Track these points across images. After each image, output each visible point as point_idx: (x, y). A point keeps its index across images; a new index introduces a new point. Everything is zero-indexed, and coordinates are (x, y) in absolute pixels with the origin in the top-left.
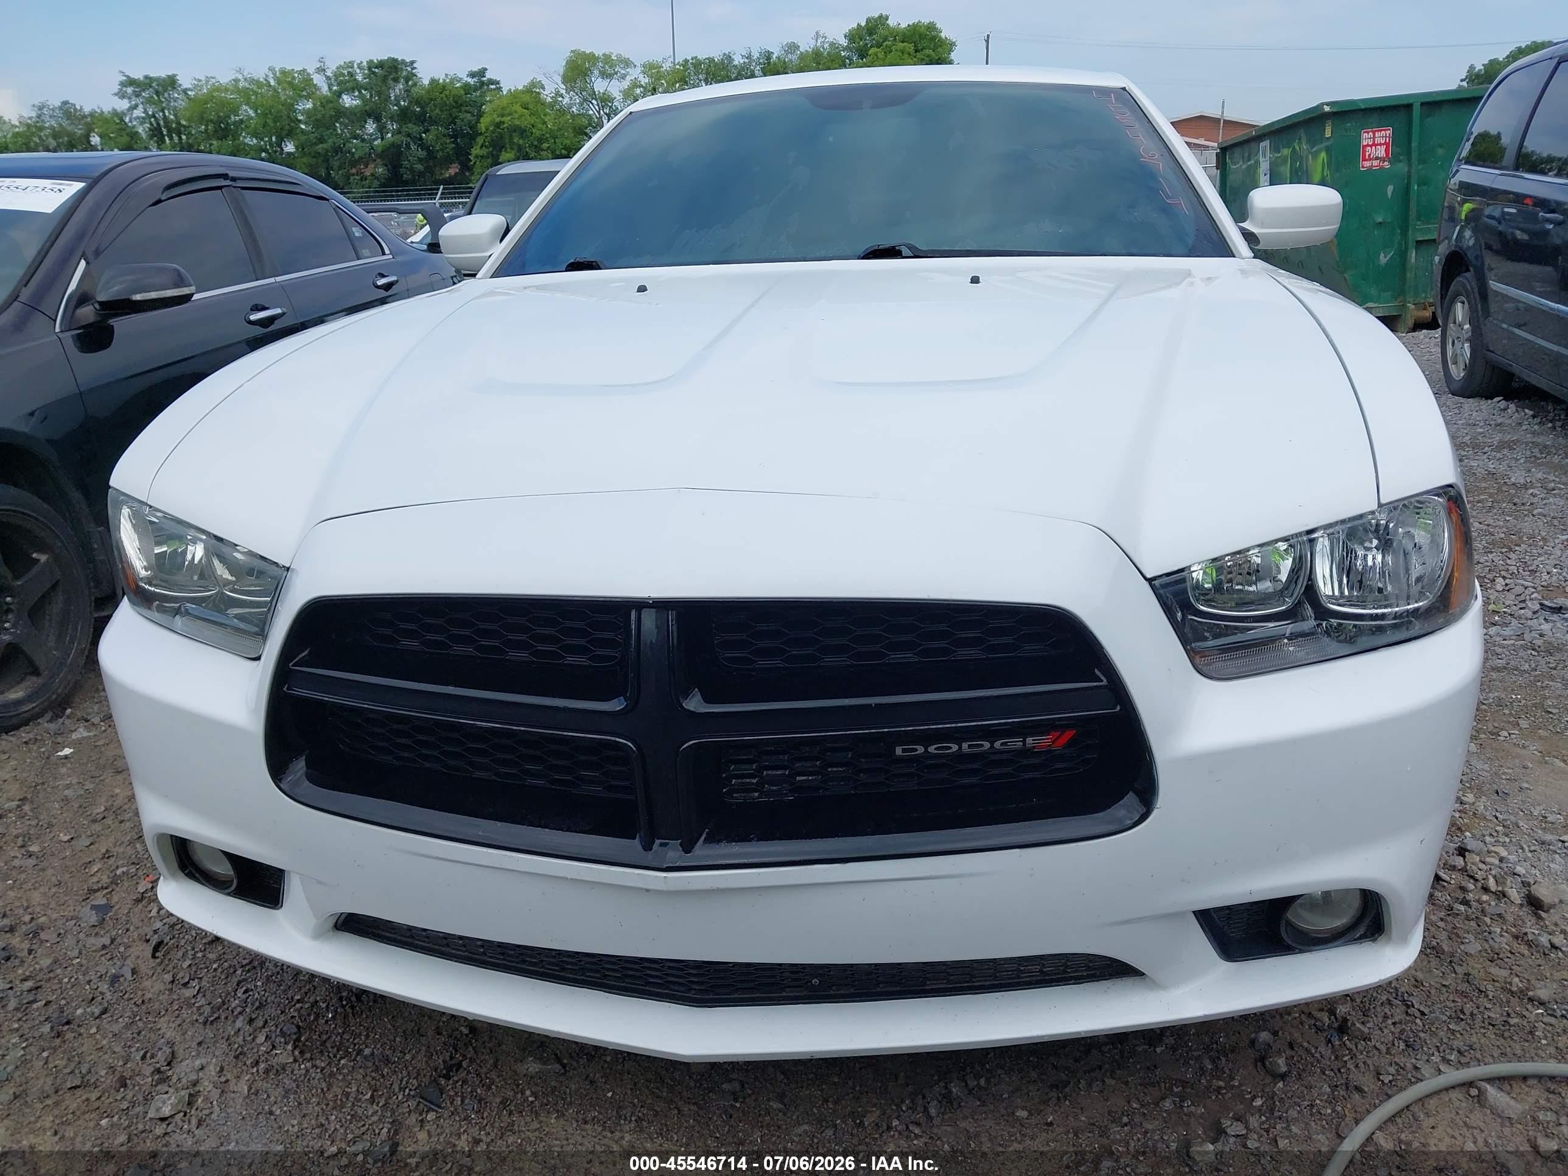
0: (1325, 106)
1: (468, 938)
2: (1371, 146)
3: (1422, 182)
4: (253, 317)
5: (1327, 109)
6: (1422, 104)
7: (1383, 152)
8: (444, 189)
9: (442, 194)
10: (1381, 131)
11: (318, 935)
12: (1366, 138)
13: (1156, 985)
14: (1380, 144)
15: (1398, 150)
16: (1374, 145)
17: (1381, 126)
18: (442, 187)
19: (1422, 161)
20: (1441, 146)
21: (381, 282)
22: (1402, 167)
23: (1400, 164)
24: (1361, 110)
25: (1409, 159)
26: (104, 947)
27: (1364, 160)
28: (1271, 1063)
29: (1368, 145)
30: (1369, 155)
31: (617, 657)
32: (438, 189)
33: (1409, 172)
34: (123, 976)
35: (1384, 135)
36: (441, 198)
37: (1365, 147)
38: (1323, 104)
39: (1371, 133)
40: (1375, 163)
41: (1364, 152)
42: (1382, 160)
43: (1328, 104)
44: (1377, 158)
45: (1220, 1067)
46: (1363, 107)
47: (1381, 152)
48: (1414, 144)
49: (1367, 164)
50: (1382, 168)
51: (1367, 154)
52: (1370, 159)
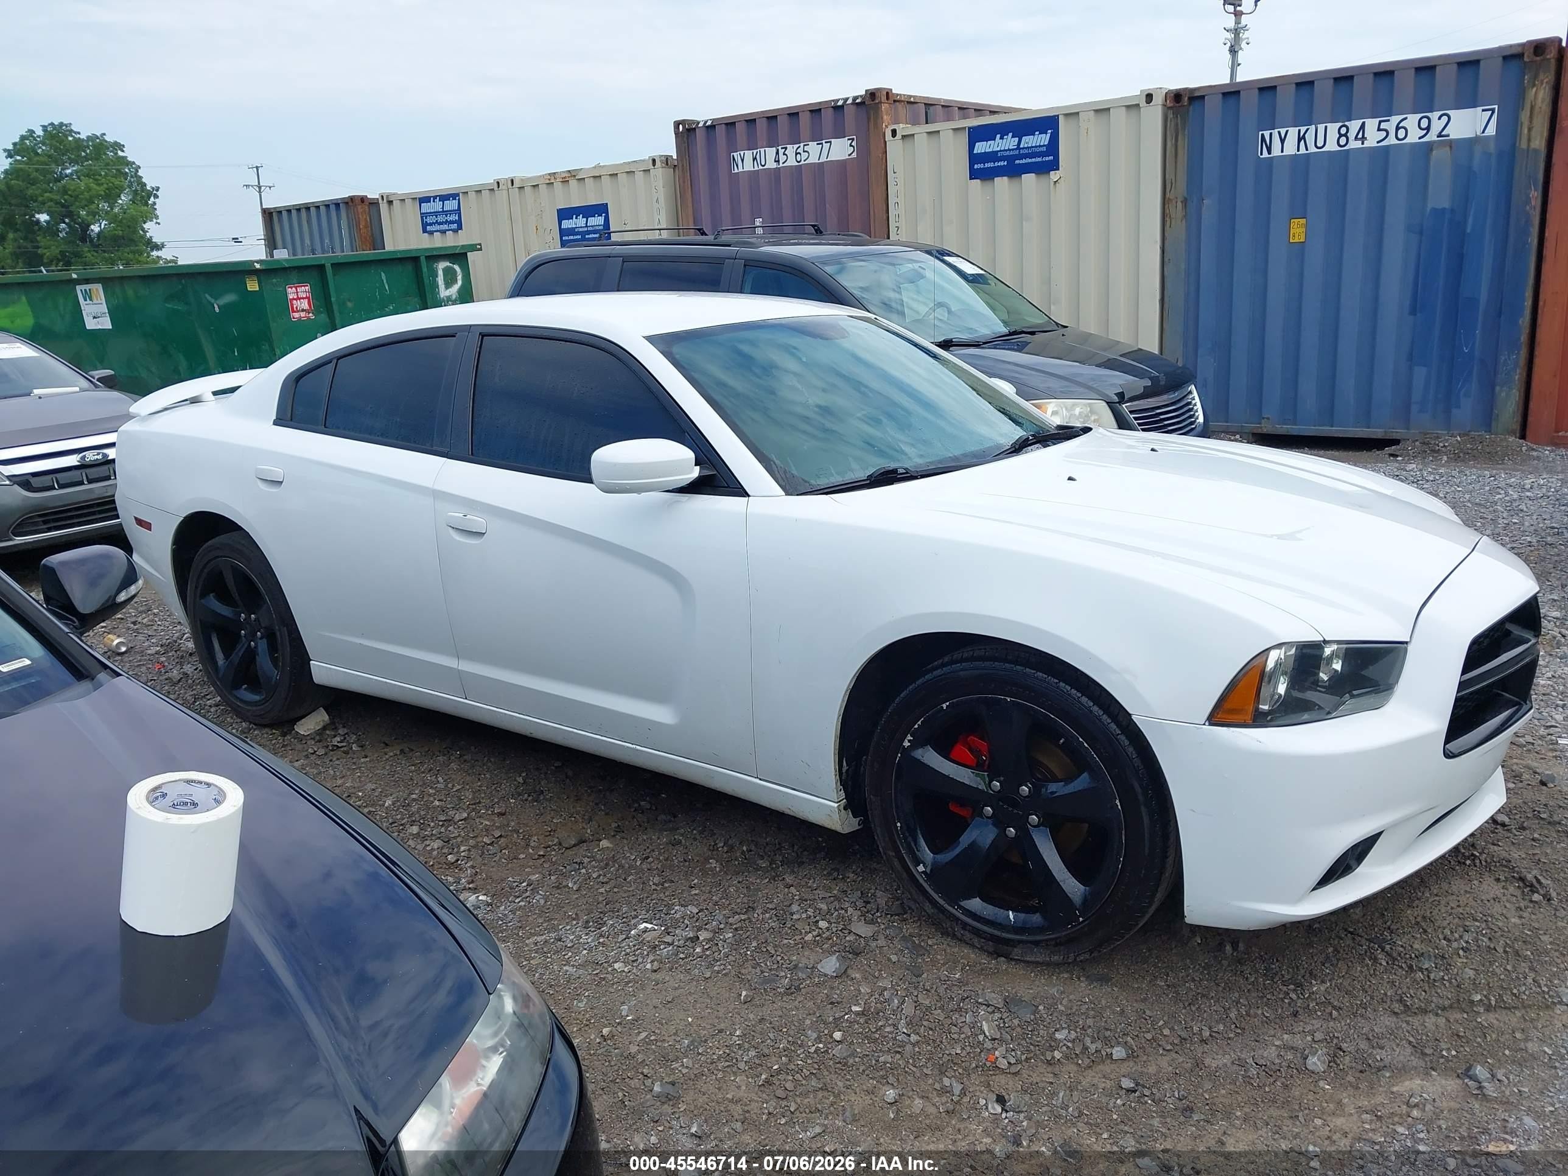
0: (256, 264)
2: (296, 300)
5: (258, 266)
6: (333, 265)
7: (307, 304)
10: (302, 286)
12: (291, 293)
14: (303, 298)
15: (319, 303)
16: (299, 298)
17: (301, 282)
19: (340, 313)
20: (349, 300)
22: (324, 318)
23: (322, 315)
24: (284, 268)
25: (330, 311)
27: (293, 311)
29: (294, 299)
30: (297, 308)
33: (333, 322)
35: (304, 290)
37: (292, 300)
38: (253, 262)
39: (294, 289)
40: (303, 314)
41: (292, 305)
42: (307, 311)
43: (257, 262)
44: (303, 310)
46: (285, 265)
47: (305, 304)
48: (332, 299)
49: (296, 315)
50: (309, 318)
51: (295, 306)
52: (298, 311)
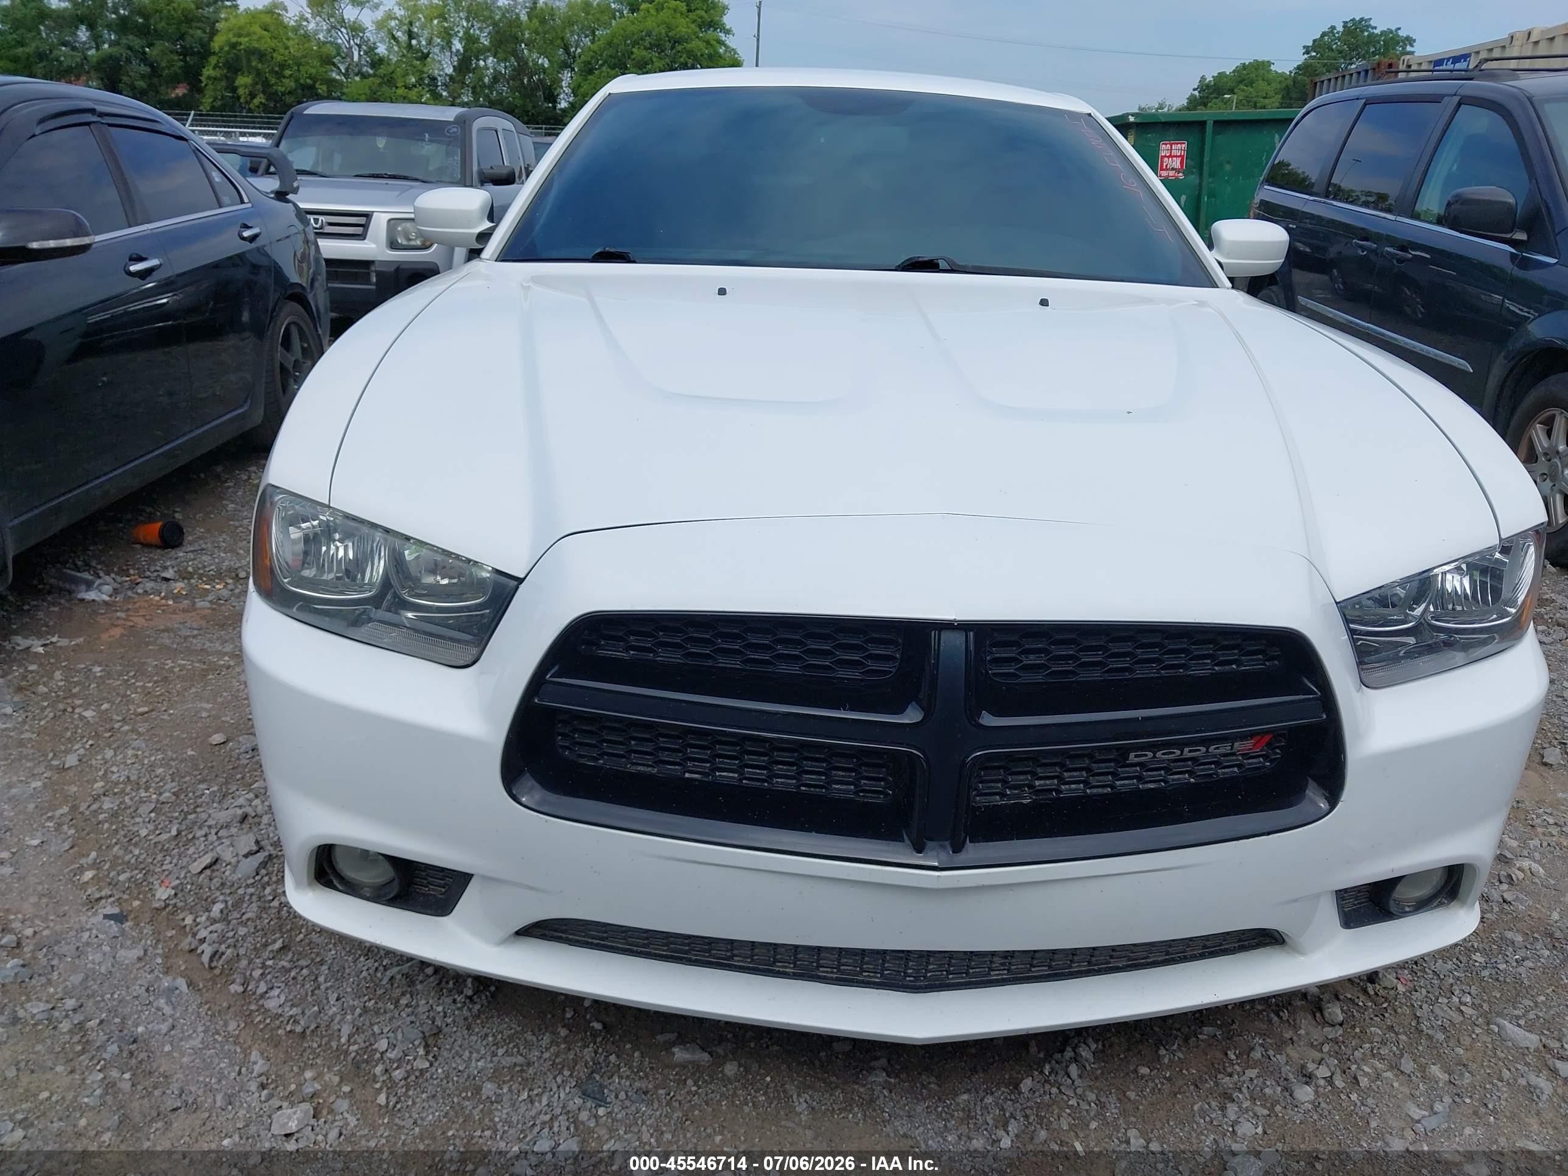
0: (1130, 117)
1: (694, 936)
2: (1168, 157)
3: (1211, 195)
4: (133, 268)
5: (1132, 119)
6: (1216, 122)
7: (1178, 163)
8: (195, 115)
9: (193, 120)
10: (1178, 143)
11: (503, 942)
12: (1164, 149)
13: (1298, 950)
14: (1176, 156)
15: (1192, 163)
16: (1171, 156)
17: (1179, 139)
18: (193, 112)
19: (1211, 175)
20: (1228, 163)
21: (246, 234)
22: (1194, 179)
23: (1193, 176)
24: (1161, 123)
25: (1201, 174)
26: (140, 959)
27: (1162, 169)
28: (1330, 1014)
29: (1165, 156)
30: (1167, 166)
31: (891, 672)
32: (189, 114)
33: (1200, 184)
34: (177, 989)
35: (1180, 148)
36: (192, 125)
37: (1163, 157)
38: (1128, 114)
39: (1169, 145)
40: (1172, 173)
41: (1162, 162)
42: (1178, 171)
43: (1133, 115)
44: (1173, 169)
45: (1285, 1018)
46: (1163, 120)
47: (1176, 163)
48: (1206, 159)
49: (1164, 173)
50: (1177, 178)
51: (1164, 164)
52: (1167, 169)
